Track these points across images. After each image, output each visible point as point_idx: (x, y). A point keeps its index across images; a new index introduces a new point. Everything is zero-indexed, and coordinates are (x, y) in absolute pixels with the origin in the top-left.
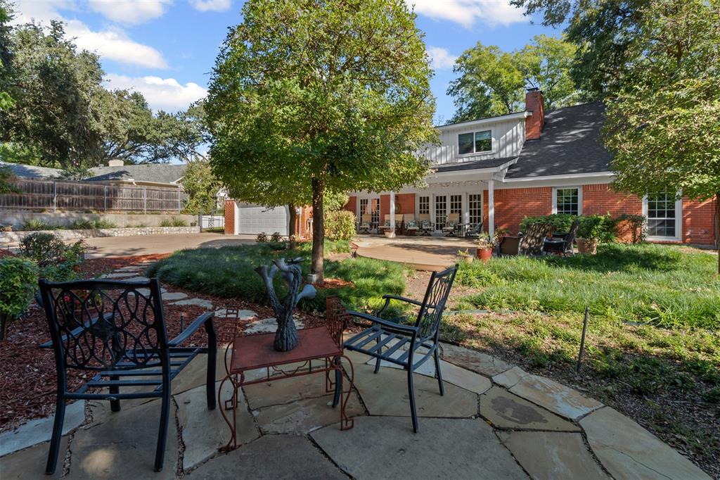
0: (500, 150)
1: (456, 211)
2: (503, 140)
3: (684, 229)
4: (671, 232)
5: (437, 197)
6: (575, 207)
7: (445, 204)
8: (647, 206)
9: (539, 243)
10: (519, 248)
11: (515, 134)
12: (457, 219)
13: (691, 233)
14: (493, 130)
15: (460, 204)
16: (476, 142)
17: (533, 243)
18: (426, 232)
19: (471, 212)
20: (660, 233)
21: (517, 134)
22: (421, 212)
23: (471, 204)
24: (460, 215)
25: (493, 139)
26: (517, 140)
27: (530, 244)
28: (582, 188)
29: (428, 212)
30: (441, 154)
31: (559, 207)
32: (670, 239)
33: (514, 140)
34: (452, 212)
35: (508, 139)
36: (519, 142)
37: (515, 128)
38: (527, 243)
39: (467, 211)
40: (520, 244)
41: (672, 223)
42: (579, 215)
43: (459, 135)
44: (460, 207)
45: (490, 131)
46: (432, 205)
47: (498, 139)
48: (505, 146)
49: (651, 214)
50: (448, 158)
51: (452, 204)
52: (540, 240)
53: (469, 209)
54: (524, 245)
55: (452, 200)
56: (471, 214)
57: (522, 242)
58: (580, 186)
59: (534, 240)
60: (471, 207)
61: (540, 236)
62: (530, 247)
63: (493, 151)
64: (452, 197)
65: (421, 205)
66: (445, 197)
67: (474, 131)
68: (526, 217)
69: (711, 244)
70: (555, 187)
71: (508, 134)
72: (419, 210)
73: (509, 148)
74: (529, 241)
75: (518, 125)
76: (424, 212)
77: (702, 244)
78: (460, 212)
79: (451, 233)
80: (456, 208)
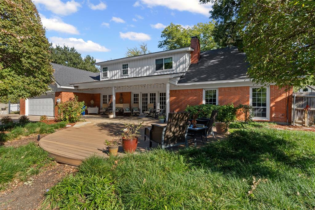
0: (177, 68)
1: (153, 102)
2: (178, 62)
3: (271, 113)
4: (264, 115)
5: (143, 94)
6: (215, 100)
7: (147, 98)
8: (252, 100)
9: (183, 131)
10: (163, 137)
11: (184, 59)
12: (153, 107)
13: (275, 115)
14: (173, 57)
15: (155, 98)
16: (165, 63)
17: (177, 131)
18: (136, 114)
19: (160, 102)
20: (258, 115)
21: (186, 59)
22: (134, 102)
23: (160, 98)
24: (155, 104)
25: (173, 62)
26: (186, 62)
27: (174, 133)
28: (218, 89)
29: (138, 102)
30: (147, 70)
31: (207, 100)
32: (264, 119)
33: (184, 62)
34: (151, 102)
35: (181, 62)
36: (187, 63)
37: (184, 56)
38: (171, 131)
39: (158, 102)
40: (164, 133)
41: (265, 110)
42: (217, 105)
43: (156, 60)
44: (155, 100)
45: (172, 58)
46: (140, 98)
47: (176, 62)
48: (179, 66)
49: (254, 104)
50: (150, 72)
51: (151, 98)
52: (184, 127)
53: (159, 101)
54: (168, 133)
55: (151, 96)
56: (160, 104)
57: (165, 131)
58: (217, 88)
59: (178, 128)
60: (160, 100)
61: (184, 124)
62: (174, 135)
63: (174, 68)
64: (151, 94)
65: (134, 98)
66: (147, 94)
67: (164, 58)
68: (188, 106)
69: (285, 122)
70: (204, 89)
71: (181, 59)
72: (133, 101)
73: (181, 67)
74: (173, 129)
75: (186, 54)
76: (136, 103)
77: (281, 122)
78: (155, 102)
79: (149, 115)
80: (153, 100)
